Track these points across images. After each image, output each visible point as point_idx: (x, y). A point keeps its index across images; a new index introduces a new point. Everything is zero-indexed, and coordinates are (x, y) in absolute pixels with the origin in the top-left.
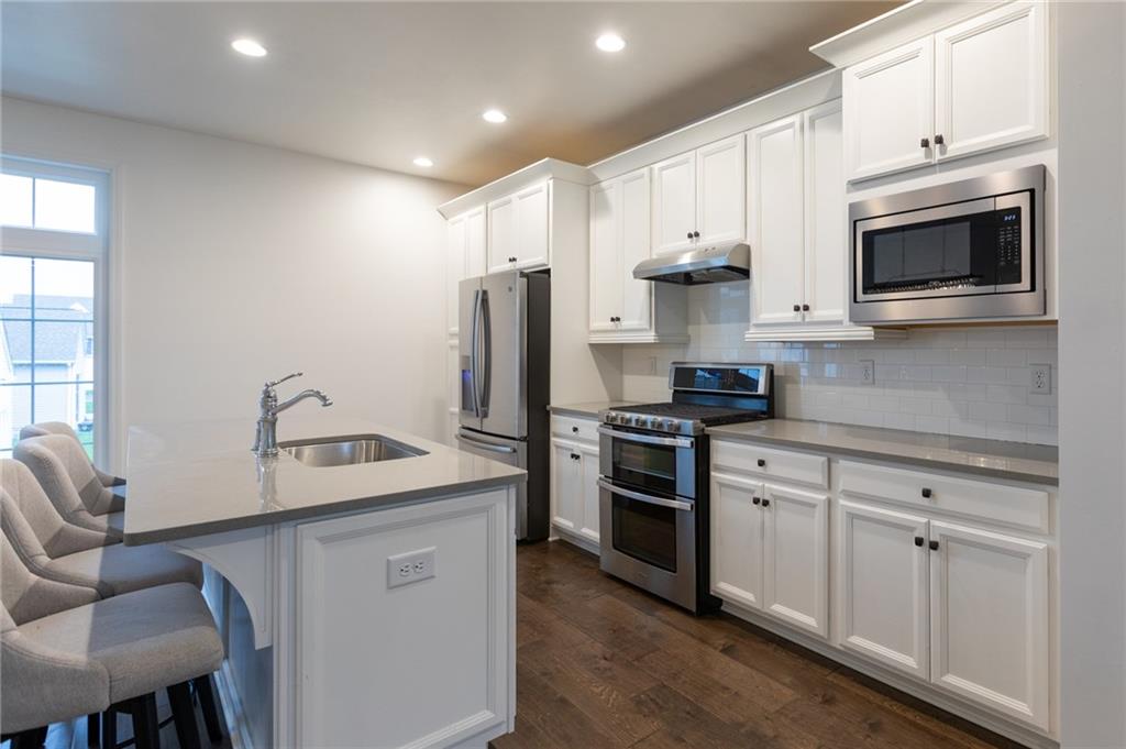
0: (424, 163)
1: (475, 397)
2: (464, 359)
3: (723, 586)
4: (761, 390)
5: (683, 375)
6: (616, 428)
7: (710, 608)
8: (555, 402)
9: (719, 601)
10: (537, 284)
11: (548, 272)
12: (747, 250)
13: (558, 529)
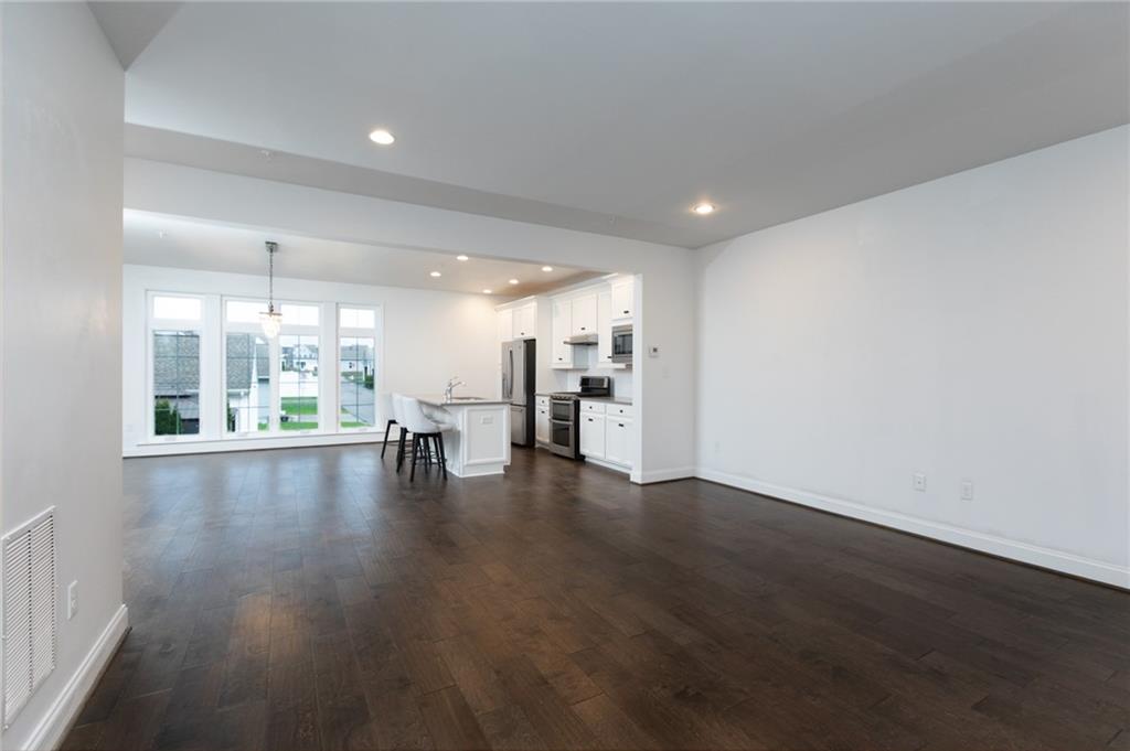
0: (488, 291)
1: (508, 391)
2: (504, 375)
3: (583, 450)
4: (605, 386)
5: (585, 381)
6: (556, 399)
7: (579, 459)
8: (537, 392)
9: (584, 457)
10: (530, 345)
11: (534, 340)
12: (597, 336)
13: (539, 442)
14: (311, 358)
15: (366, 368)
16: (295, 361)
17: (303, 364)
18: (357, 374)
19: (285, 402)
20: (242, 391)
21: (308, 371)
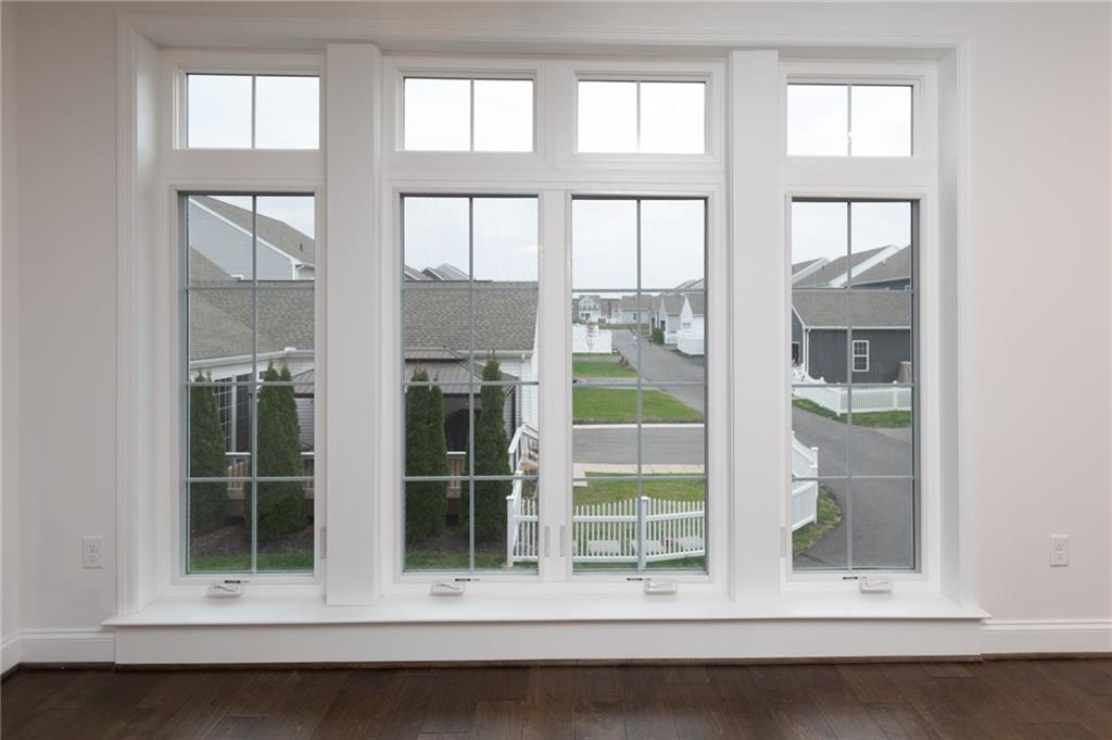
14: (595, 308)
15: (653, 320)
16: (580, 313)
17: (588, 315)
18: (645, 326)
19: (576, 359)
20: (524, 353)
21: (594, 324)
